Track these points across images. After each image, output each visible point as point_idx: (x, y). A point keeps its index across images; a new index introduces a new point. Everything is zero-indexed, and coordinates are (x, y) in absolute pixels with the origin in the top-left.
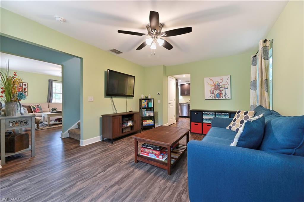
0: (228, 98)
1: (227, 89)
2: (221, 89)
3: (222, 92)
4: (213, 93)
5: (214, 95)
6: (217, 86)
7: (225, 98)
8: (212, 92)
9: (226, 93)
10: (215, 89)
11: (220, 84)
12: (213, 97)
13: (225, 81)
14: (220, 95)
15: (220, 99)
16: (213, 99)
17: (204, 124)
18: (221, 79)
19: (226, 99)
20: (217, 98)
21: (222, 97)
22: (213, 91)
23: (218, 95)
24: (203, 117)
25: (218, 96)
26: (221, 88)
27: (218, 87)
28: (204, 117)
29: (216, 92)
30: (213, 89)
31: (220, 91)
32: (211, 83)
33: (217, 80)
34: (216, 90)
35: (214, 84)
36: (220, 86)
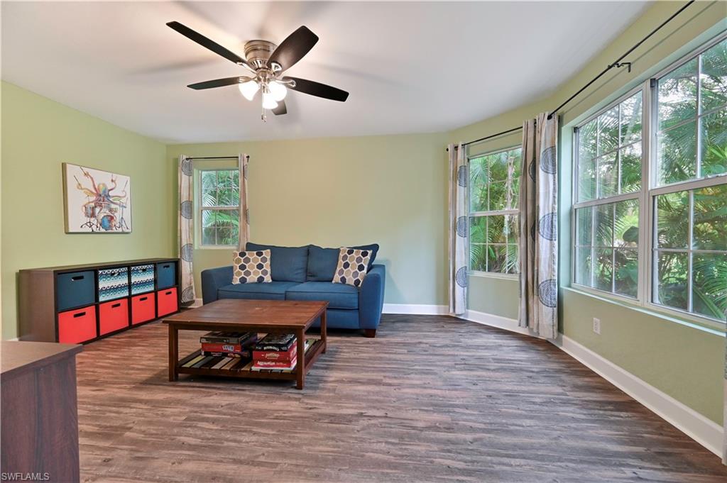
0: (127, 231)
1: (125, 207)
2: (113, 206)
3: (115, 214)
4: (93, 215)
5: (95, 222)
6: (102, 197)
7: (120, 230)
8: (90, 212)
9: (122, 218)
10: (98, 204)
11: (111, 193)
12: (94, 227)
13: (122, 187)
14: (110, 221)
15: (110, 231)
16: (93, 232)
17: (100, 306)
18: (112, 181)
19: (123, 233)
20: (103, 230)
21: (114, 228)
22: (93, 209)
23: (106, 220)
24: (100, 287)
25: (106, 223)
26: (112, 202)
27: (106, 199)
28: (103, 284)
29: (101, 213)
30: (93, 205)
31: (111, 210)
32: (87, 184)
33: (103, 179)
34: (101, 206)
35: (95, 188)
36: (111, 199)
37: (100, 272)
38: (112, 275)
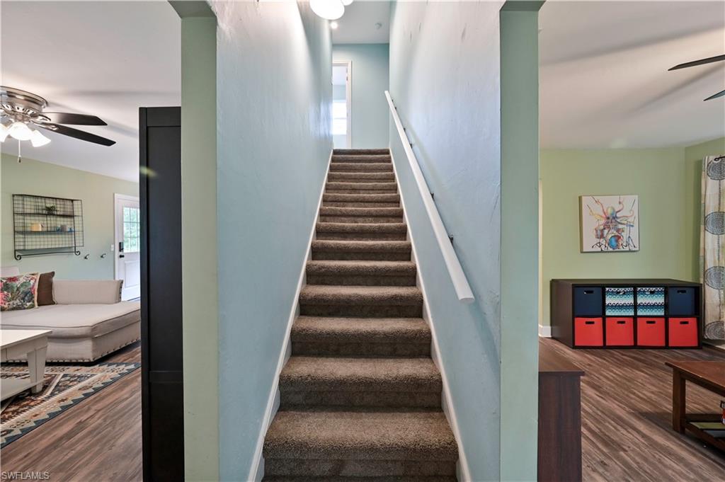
0: (634, 249)
1: (632, 226)
2: (620, 226)
3: (623, 234)
4: (602, 236)
5: (604, 242)
6: (612, 220)
7: (627, 249)
8: (599, 233)
9: (629, 237)
10: (606, 226)
11: (618, 215)
12: (603, 247)
13: (629, 207)
14: (617, 241)
15: (617, 250)
16: (602, 251)
18: (620, 203)
19: (630, 251)
20: (611, 250)
21: (621, 247)
22: (602, 231)
23: (613, 240)
24: (607, 302)
25: (614, 243)
26: (619, 223)
27: (613, 221)
29: (609, 234)
30: (602, 227)
31: (618, 230)
32: (598, 210)
33: (611, 203)
34: (609, 228)
35: (605, 213)
36: (618, 220)
37: (607, 289)
38: (618, 293)
